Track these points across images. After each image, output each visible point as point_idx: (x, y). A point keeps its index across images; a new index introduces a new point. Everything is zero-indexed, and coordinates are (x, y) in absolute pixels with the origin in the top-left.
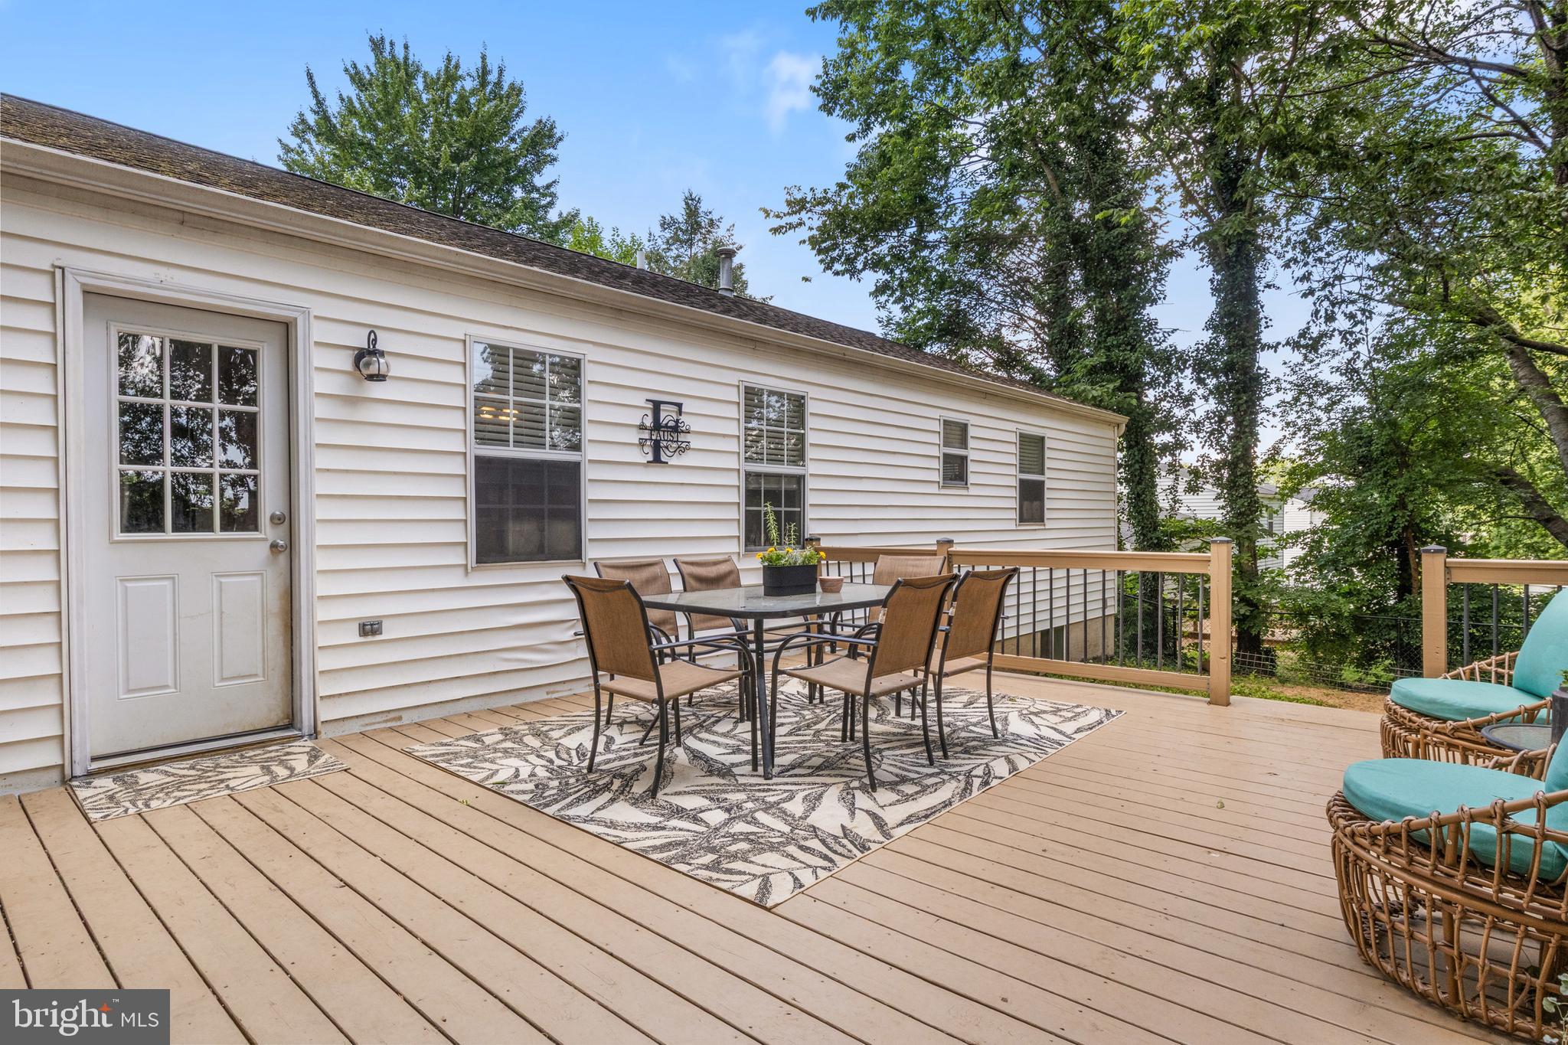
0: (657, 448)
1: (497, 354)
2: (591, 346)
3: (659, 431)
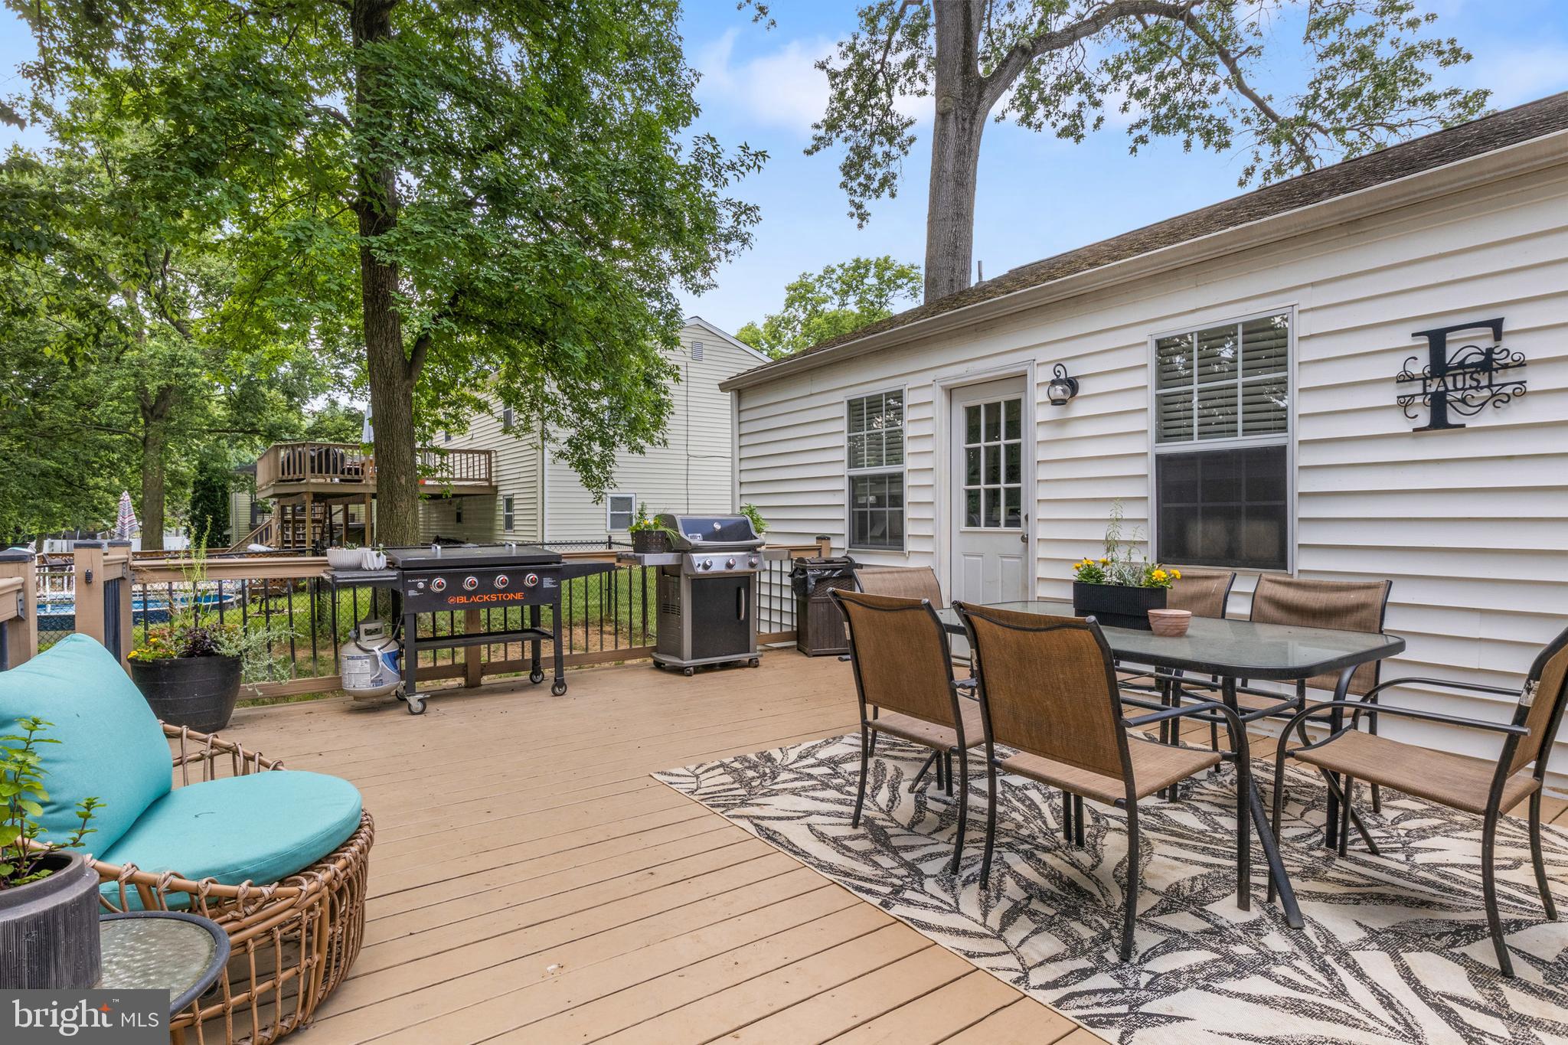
0: (1438, 405)
1: (1171, 348)
2: (1309, 289)
3: (1442, 377)
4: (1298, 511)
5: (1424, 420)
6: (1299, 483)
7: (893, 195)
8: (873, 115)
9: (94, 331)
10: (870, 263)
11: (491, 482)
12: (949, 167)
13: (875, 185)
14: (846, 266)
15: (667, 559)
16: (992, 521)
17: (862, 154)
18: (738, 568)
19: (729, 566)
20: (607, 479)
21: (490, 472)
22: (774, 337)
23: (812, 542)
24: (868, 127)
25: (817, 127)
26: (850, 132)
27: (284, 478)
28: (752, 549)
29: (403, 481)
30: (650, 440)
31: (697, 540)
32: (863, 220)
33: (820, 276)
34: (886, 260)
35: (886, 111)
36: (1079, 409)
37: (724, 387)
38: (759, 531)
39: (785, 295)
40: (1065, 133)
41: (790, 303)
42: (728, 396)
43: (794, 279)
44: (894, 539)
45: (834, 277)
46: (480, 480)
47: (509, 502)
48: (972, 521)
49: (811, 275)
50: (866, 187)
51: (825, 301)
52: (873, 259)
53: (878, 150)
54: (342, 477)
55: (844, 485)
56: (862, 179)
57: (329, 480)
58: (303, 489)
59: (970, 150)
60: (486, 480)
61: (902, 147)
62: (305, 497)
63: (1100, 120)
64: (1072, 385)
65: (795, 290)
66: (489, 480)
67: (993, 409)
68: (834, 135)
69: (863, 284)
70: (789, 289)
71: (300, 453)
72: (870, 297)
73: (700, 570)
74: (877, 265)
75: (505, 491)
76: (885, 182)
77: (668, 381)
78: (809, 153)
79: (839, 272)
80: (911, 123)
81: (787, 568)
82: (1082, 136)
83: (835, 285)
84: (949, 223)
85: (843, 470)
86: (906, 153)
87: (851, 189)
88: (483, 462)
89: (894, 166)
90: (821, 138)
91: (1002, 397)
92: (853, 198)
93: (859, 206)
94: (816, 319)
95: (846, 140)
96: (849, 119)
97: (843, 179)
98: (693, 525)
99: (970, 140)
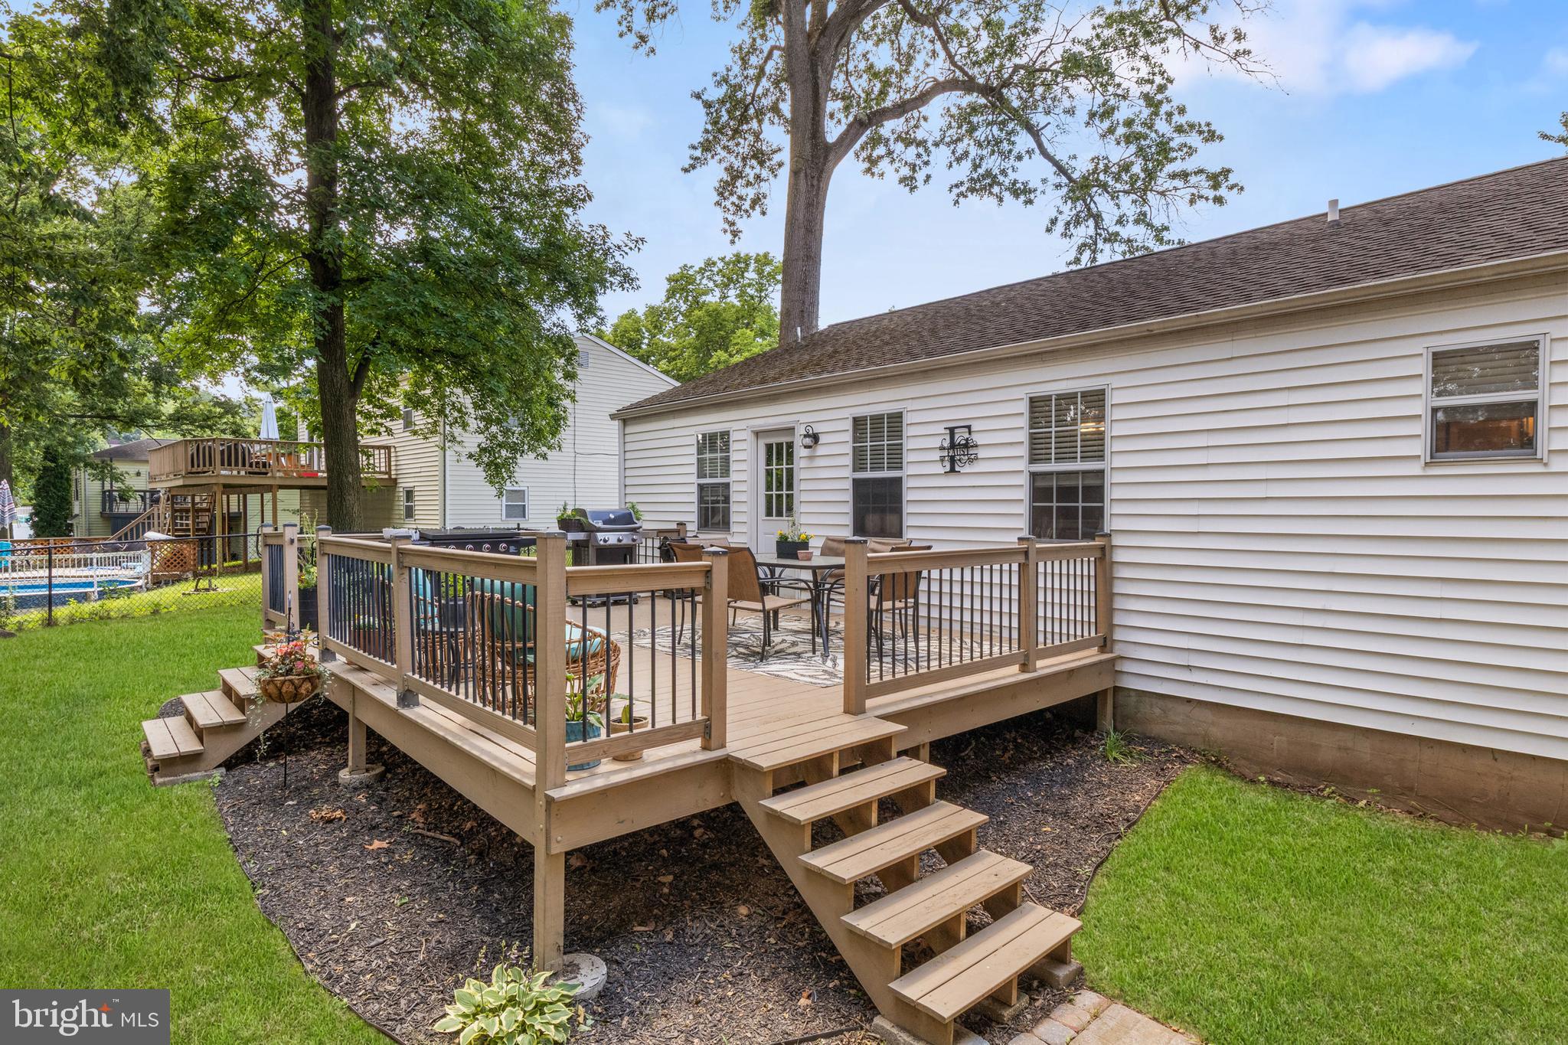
0: (953, 461)
1: (858, 422)
2: (910, 401)
3: (954, 449)
4: (907, 509)
5: (948, 469)
6: (908, 496)
7: (764, 213)
8: (745, 139)
9: (101, 359)
10: (750, 258)
11: (390, 475)
12: (800, 216)
13: (747, 205)
14: (727, 259)
15: (581, 536)
16: (780, 514)
17: (735, 175)
18: (625, 542)
19: (619, 540)
20: (510, 477)
21: (390, 466)
22: (656, 327)
23: (674, 526)
24: (741, 151)
25: (694, 148)
26: (723, 153)
27: (194, 470)
28: (634, 530)
29: (350, 480)
30: (550, 448)
31: (600, 524)
32: (735, 236)
33: (701, 269)
34: (766, 255)
35: (757, 136)
36: (821, 450)
37: (613, 417)
38: (638, 519)
39: (666, 286)
40: (903, 180)
41: (671, 294)
42: (616, 422)
43: (675, 270)
44: (725, 525)
45: (715, 269)
46: (380, 473)
47: (409, 494)
48: (769, 513)
49: (691, 267)
50: (739, 208)
51: (705, 293)
52: (753, 254)
53: (749, 172)
54: (250, 470)
55: (694, 489)
56: (734, 199)
57: (235, 473)
58: (213, 481)
59: (818, 203)
60: (386, 473)
61: (772, 170)
62: (215, 488)
63: (928, 177)
64: (815, 438)
65: (677, 281)
66: (389, 473)
67: (780, 446)
68: (709, 156)
69: (743, 277)
70: (669, 280)
71: (210, 447)
72: (751, 291)
73: (602, 543)
74: (757, 261)
75: (405, 483)
76: (756, 201)
77: (567, 402)
78: (686, 170)
79: (720, 265)
80: (780, 150)
81: (657, 544)
82: (916, 187)
83: (715, 278)
84: (800, 263)
85: (694, 479)
86: (776, 176)
87: (725, 207)
88: (383, 456)
89: (764, 187)
90: (697, 159)
91: (784, 439)
92: (726, 215)
93: (733, 224)
94: (696, 312)
95: (720, 161)
96: (724, 141)
97: (718, 198)
98: (597, 515)
99: (817, 194)
